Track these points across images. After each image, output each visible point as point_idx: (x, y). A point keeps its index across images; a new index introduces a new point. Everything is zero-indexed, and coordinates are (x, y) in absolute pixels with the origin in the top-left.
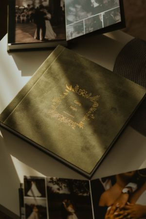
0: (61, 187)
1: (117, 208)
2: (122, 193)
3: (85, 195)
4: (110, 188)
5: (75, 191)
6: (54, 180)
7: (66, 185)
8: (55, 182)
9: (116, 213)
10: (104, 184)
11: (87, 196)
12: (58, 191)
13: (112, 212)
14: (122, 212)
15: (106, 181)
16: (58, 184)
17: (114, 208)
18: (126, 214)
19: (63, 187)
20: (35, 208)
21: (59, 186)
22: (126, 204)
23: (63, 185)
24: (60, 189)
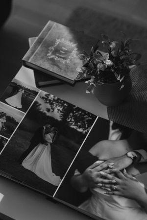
0: (53, 109)
1: (108, 168)
2: (126, 154)
3: (80, 130)
4: (116, 140)
5: (69, 120)
6: (50, 98)
7: (61, 109)
8: (50, 100)
9: (103, 173)
10: (112, 131)
11: (82, 133)
12: (46, 112)
13: (99, 168)
14: (110, 176)
15: (117, 130)
16: (52, 104)
17: (105, 165)
18: (114, 181)
19: (56, 110)
20: (4, 117)
21: (52, 107)
22: (122, 171)
23: (58, 108)
24: (51, 110)
